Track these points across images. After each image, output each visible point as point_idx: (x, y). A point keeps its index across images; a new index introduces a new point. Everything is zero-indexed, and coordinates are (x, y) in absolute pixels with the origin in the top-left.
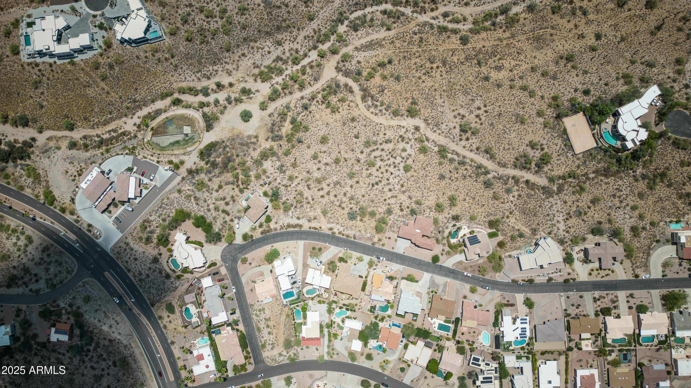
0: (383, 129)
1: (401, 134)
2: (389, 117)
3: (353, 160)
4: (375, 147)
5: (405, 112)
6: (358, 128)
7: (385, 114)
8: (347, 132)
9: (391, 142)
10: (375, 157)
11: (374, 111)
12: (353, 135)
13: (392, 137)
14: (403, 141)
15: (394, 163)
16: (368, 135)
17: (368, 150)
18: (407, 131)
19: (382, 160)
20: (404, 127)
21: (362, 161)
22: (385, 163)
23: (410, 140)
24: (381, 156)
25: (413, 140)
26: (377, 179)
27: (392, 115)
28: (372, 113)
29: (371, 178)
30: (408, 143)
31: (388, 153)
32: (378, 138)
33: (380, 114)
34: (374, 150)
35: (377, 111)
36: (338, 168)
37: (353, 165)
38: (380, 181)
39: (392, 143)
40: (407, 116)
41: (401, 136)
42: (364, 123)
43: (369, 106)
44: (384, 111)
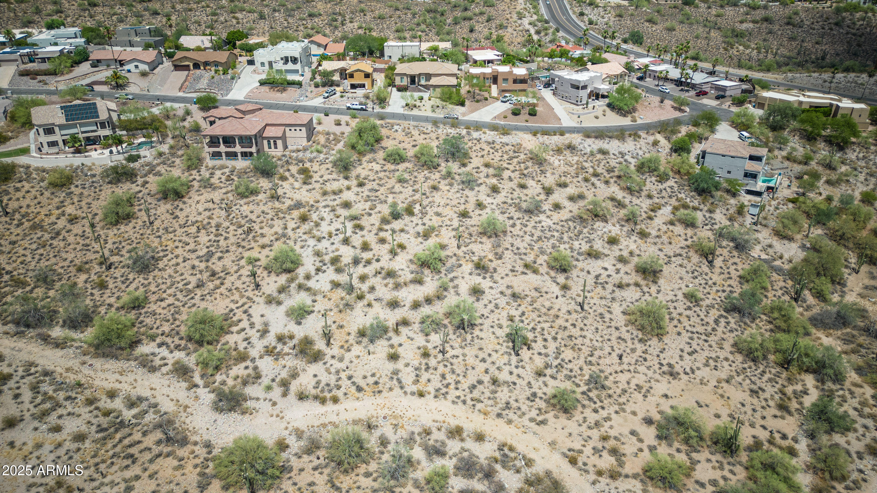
0: (408, 376)
1: (316, 368)
2: (387, 430)
3: (502, 271)
4: (426, 310)
5: (295, 463)
6: (528, 374)
7: (410, 441)
8: (568, 354)
9: (362, 334)
10: (420, 282)
11: (471, 445)
12: (538, 346)
13: (357, 350)
14: (307, 342)
15: (339, 271)
16: (470, 352)
17: (451, 300)
18: (285, 384)
19: (391, 274)
20: (302, 397)
21: (467, 267)
22: (375, 266)
23: (269, 351)
24: (397, 286)
25: (254, 353)
26: (397, 225)
27: (372, 442)
28: (480, 438)
29: (420, 229)
30: (281, 339)
31: (370, 297)
32: (420, 340)
33: (438, 436)
34: (428, 301)
35: (453, 446)
36: (547, 245)
37: (499, 257)
38: (385, 221)
39: (354, 328)
40: (282, 446)
41: (317, 357)
42: (503, 394)
43: (505, 462)
44: (418, 453)
